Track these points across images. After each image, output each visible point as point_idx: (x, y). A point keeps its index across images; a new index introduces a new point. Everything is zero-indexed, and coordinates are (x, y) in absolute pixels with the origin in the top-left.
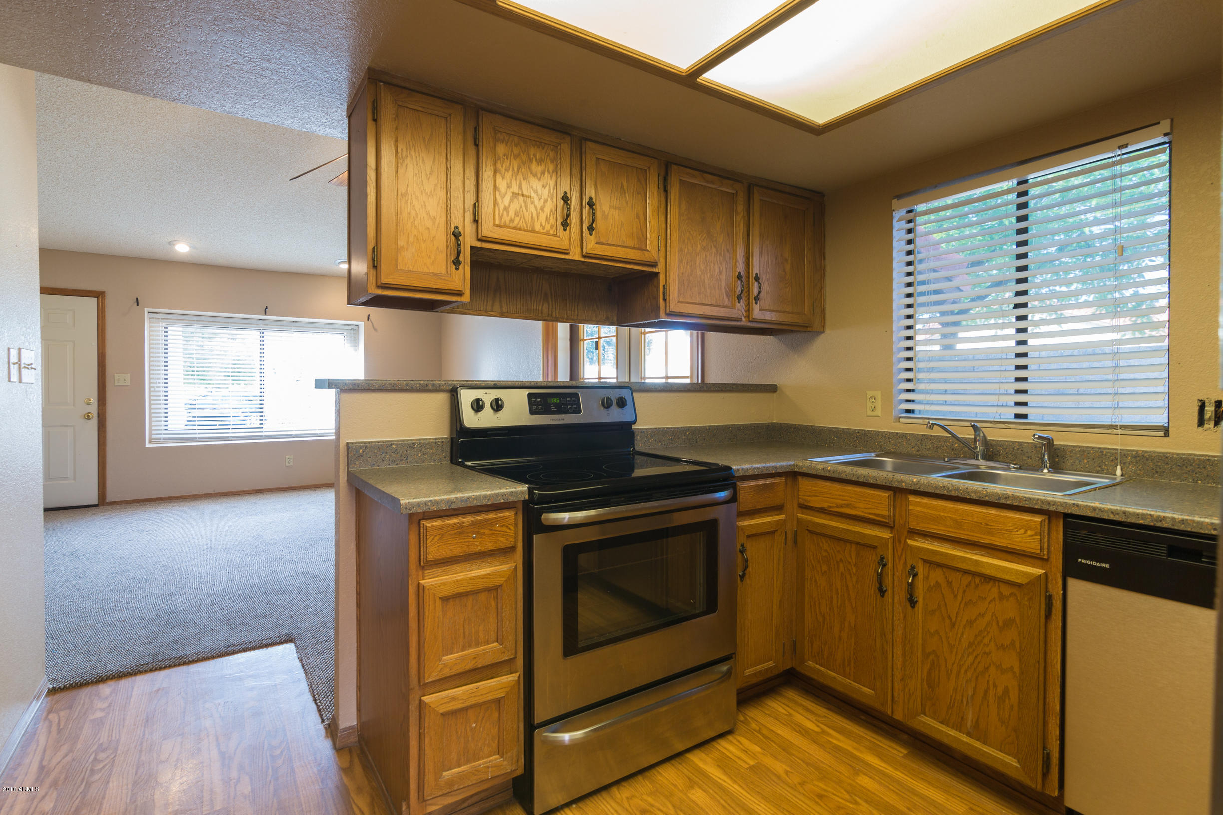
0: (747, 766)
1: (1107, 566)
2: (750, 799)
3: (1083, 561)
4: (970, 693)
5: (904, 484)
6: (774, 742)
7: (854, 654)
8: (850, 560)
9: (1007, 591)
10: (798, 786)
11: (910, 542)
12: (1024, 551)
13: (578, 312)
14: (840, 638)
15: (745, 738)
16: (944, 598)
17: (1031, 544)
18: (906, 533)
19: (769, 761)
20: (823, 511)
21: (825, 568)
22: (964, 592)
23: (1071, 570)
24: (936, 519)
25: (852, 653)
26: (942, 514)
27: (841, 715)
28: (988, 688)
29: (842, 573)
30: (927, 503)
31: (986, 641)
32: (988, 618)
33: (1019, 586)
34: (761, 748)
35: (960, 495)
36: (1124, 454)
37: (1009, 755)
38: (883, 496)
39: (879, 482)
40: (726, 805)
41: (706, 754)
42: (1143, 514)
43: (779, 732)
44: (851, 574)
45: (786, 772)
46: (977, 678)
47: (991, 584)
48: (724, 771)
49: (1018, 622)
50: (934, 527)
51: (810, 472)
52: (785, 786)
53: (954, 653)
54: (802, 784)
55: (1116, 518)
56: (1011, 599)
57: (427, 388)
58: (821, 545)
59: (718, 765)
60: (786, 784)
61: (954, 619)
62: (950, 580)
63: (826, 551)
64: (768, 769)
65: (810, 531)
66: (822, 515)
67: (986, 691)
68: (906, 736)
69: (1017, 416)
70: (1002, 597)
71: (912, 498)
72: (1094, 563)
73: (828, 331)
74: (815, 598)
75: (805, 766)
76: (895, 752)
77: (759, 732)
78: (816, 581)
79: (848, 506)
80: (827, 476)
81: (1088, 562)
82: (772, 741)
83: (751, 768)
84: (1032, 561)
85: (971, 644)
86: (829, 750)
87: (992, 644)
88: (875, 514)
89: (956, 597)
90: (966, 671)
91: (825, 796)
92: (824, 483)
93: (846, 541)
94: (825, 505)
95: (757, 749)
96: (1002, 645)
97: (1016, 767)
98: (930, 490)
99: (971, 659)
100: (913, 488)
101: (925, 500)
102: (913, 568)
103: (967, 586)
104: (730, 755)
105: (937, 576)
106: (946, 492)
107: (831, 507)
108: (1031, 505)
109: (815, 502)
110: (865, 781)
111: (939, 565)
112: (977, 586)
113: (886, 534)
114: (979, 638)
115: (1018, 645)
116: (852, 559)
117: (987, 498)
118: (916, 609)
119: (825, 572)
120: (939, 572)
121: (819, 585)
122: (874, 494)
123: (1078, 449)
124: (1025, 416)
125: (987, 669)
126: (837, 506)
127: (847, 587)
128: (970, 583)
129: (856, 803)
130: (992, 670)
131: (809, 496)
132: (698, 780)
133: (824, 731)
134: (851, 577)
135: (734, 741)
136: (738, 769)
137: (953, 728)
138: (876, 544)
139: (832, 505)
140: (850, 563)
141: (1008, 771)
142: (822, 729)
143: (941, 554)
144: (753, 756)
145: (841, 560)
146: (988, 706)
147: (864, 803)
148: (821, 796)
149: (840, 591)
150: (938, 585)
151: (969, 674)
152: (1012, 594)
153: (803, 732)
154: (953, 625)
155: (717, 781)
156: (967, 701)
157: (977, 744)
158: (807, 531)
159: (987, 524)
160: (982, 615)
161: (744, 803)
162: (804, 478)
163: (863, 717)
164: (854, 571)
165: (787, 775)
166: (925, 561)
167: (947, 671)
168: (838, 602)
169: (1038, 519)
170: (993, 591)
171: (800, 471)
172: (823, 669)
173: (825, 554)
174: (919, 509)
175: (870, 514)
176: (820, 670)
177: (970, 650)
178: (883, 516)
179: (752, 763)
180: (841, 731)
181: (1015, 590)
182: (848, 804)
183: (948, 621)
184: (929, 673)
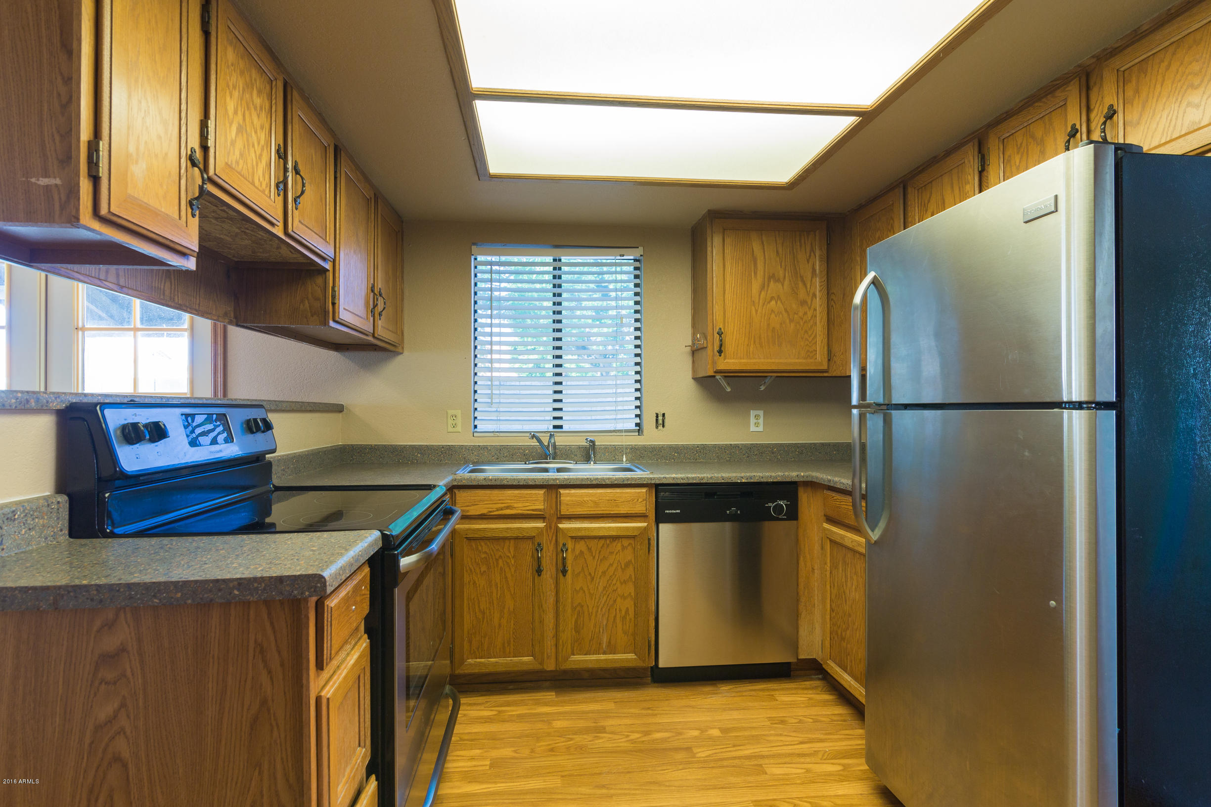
0: (488, 768)
1: (679, 511)
2: (520, 785)
3: (668, 511)
4: (605, 624)
5: (558, 481)
6: (482, 739)
7: (513, 633)
8: (509, 555)
9: (626, 542)
10: (533, 754)
11: (560, 526)
12: (636, 513)
13: (200, 300)
14: (500, 625)
15: (459, 750)
16: (586, 561)
17: (640, 508)
18: (555, 520)
19: (495, 754)
20: (483, 517)
21: (484, 568)
22: (600, 552)
23: (661, 518)
24: (581, 504)
25: (511, 632)
26: (585, 499)
27: (494, 695)
28: (616, 614)
29: (501, 567)
30: (574, 493)
31: (614, 582)
32: (615, 565)
33: (634, 537)
34: (479, 749)
35: (599, 483)
36: (627, 447)
37: (629, 653)
38: (539, 494)
39: (537, 483)
40: (513, 801)
41: (451, 781)
42: (695, 477)
43: (474, 731)
44: (509, 566)
45: (515, 751)
46: (609, 610)
47: (616, 542)
48: (479, 782)
49: (633, 562)
50: (580, 510)
51: (470, 484)
52: (527, 761)
53: (594, 599)
54: (532, 751)
55: (684, 481)
56: (629, 547)
57: (27, 406)
58: (480, 548)
59: (469, 782)
60: (526, 759)
61: (593, 574)
62: (590, 547)
63: (485, 553)
64: (502, 758)
65: (468, 539)
66: (480, 521)
67: (615, 617)
68: (548, 683)
69: (555, 427)
70: (624, 548)
71: (562, 491)
72: (673, 511)
73: (406, 353)
74: (474, 599)
75: (519, 740)
76: (550, 697)
77: (461, 740)
78: (474, 583)
79: (507, 508)
80: (489, 485)
81: (670, 511)
82: (479, 739)
83: (491, 766)
84: (639, 519)
85: (605, 588)
86: (518, 721)
87: (618, 582)
88: (533, 510)
89: (594, 558)
90: (602, 609)
91: (553, 748)
92: (482, 492)
93: (504, 539)
94: (485, 511)
95: (478, 751)
96: (624, 580)
97: (635, 659)
98: (578, 483)
99: (605, 598)
100: (565, 483)
101: (573, 491)
102: (564, 545)
103: (601, 548)
104: (467, 769)
105: (581, 546)
106: (589, 483)
107: (491, 512)
108: (641, 482)
109: (473, 511)
110: (558, 724)
111: (582, 538)
112: (608, 546)
113: (541, 525)
114: (610, 581)
115: (633, 577)
116: (510, 552)
117: (616, 482)
118: (567, 576)
119: (484, 572)
120: (582, 542)
121: (478, 585)
122: (531, 493)
123: (603, 447)
124: (561, 427)
125: (615, 601)
126: (498, 510)
127: (506, 578)
128: (603, 544)
129: (571, 739)
130: (619, 599)
131: (467, 506)
132: (470, 802)
133: (500, 712)
134: (510, 569)
135: (455, 758)
136: (485, 774)
137: (593, 654)
138: (534, 534)
139: (492, 510)
140: (508, 556)
141: (631, 665)
142: (496, 711)
143: (585, 529)
144: (482, 758)
145: (500, 557)
146: (616, 627)
147: (574, 736)
148: (552, 750)
149: (499, 585)
150: (582, 553)
151: (604, 610)
152: (630, 544)
153: (488, 720)
154: (593, 579)
155: (484, 792)
156: (603, 630)
157: (611, 657)
158: (465, 539)
159: (615, 500)
160: (611, 565)
161: (520, 790)
162: (461, 491)
163: (511, 687)
164: (513, 562)
165: (517, 753)
166: (572, 538)
167: (589, 614)
168: (497, 594)
169: (644, 490)
170: (618, 545)
171: (459, 484)
172: (483, 660)
173: (483, 556)
174: (568, 498)
175: (528, 510)
176: (480, 663)
177: (605, 592)
178: (540, 510)
179: (488, 763)
180: (508, 704)
181: (631, 541)
182: (569, 743)
183: (589, 577)
184: (576, 622)
